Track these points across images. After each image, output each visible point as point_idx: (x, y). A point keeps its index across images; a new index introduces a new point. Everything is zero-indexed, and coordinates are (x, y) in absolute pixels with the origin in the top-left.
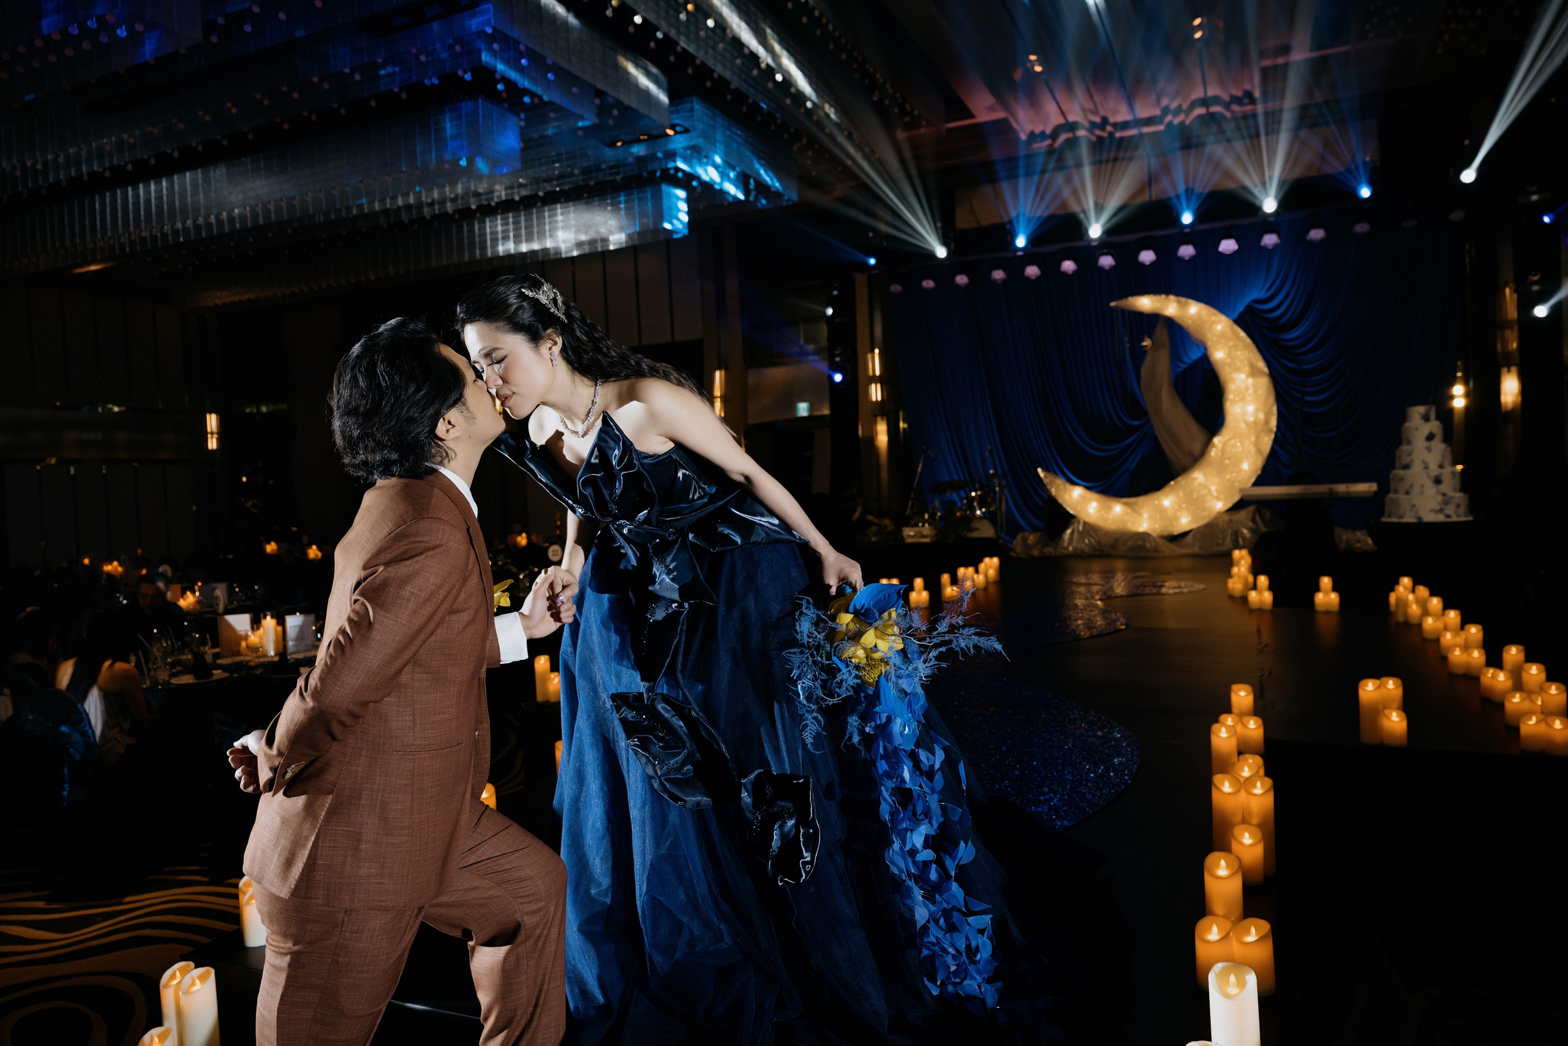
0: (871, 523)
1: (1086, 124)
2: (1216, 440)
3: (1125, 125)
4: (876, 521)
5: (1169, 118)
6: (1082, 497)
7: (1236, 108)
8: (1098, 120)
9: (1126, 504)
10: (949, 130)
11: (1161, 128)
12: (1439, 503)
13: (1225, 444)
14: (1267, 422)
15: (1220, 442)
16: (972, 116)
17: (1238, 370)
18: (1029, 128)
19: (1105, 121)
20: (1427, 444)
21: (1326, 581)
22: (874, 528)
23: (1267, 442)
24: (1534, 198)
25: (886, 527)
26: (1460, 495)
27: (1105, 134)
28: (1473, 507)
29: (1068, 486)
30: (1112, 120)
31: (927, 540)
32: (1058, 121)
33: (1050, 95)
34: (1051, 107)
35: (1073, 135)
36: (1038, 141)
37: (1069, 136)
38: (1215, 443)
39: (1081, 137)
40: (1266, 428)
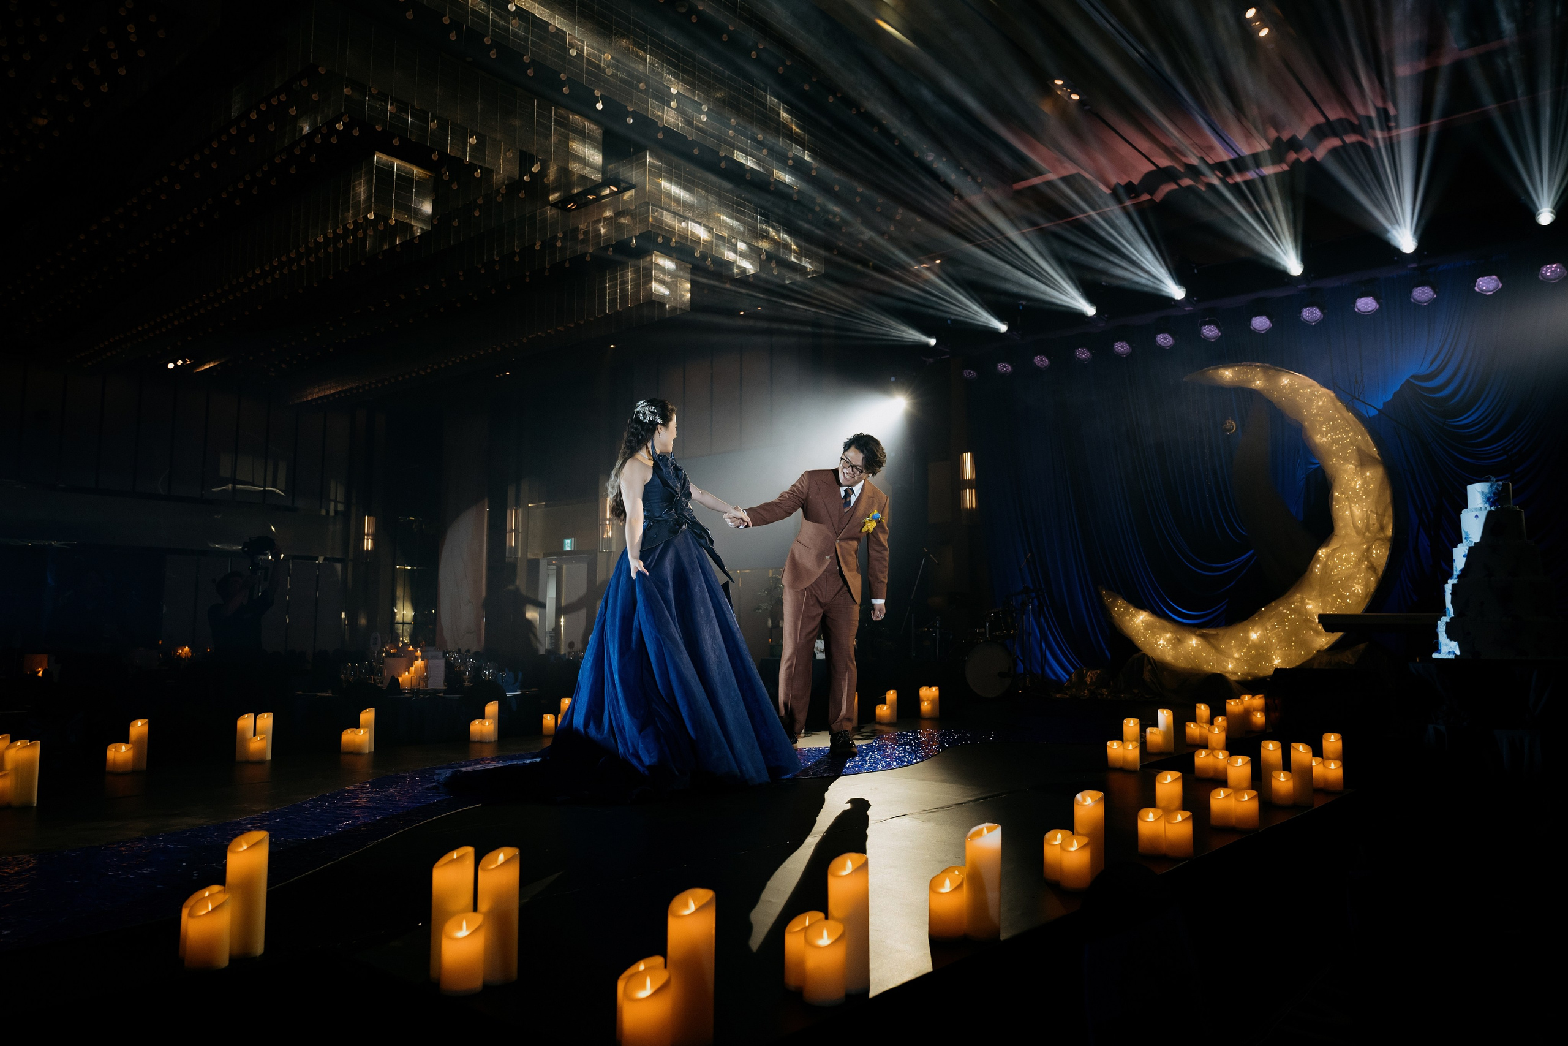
1: (1182, 169)
5: (1292, 155)
6: (1148, 626)
8: (1194, 162)
9: (1203, 636)
11: (1285, 167)
13: (1328, 556)
14: (1382, 528)
15: (1322, 553)
16: (1049, 172)
17: (1346, 460)
18: (1113, 179)
23: (1380, 554)
29: (1132, 610)
30: (1214, 160)
32: (1147, 168)
33: (1113, 132)
34: (1124, 150)
35: (1178, 184)
36: (1133, 195)
37: (1174, 186)
38: (1319, 557)
39: (1189, 187)
40: (1382, 535)
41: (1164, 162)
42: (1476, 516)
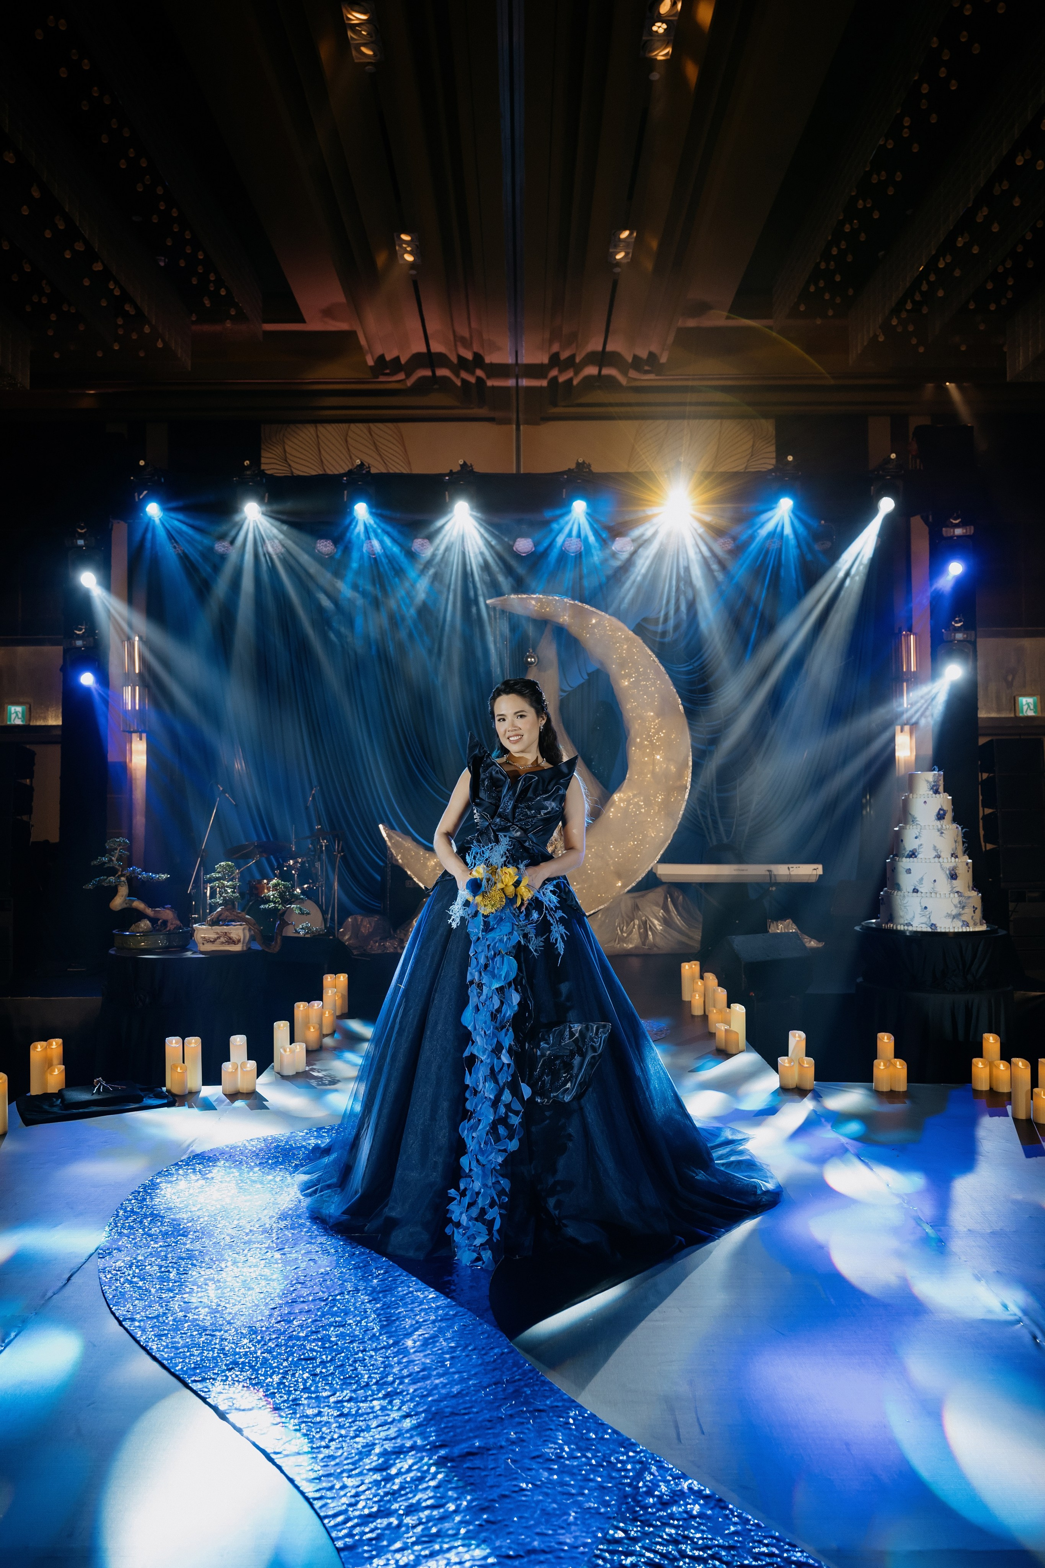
0: (141, 916)
1: (454, 360)
2: (616, 797)
3: (501, 370)
4: (149, 911)
5: (554, 373)
7: (633, 374)
8: (469, 356)
10: (267, 333)
11: (544, 383)
12: (956, 906)
13: (627, 802)
15: (620, 799)
16: (303, 321)
17: (645, 705)
18: (379, 350)
19: (478, 360)
20: (938, 823)
21: (886, 1041)
22: (145, 924)
23: (676, 801)
24: (958, 531)
25: (165, 923)
26: (974, 893)
27: (472, 380)
28: (988, 912)
29: (423, 853)
30: (488, 360)
31: (238, 948)
32: (419, 347)
33: (416, 305)
34: (413, 324)
35: (434, 372)
36: (388, 371)
37: (428, 373)
38: (615, 801)
39: (445, 379)
40: (679, 783)
41: (437, 347)
42: (925, 802)
